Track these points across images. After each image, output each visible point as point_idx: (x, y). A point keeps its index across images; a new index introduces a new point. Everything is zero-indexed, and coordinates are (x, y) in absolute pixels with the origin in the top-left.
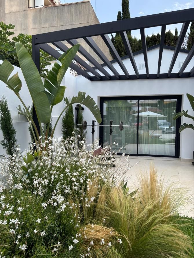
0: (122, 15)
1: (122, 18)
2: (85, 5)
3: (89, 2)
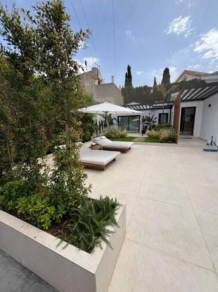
1: (128, 75)
2: (112, 84)
3: (114, 83)
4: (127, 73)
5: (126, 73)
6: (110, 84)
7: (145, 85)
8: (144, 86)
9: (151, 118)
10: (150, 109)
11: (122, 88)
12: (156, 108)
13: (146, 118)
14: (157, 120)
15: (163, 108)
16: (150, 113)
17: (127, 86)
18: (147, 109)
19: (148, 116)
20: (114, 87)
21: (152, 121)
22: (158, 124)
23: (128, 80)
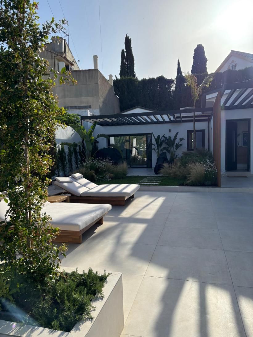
0: (125, 53)
1: (126, 55)
2: (95, 72)
3: (97, 70)
4: (125, 50)
5: (123, 51)
6: (89, 70)
7: (161, 76)
9: (172, 139)
10: (170, 122)
11: (115, 78)
12: (180, 119)
13: (164, 139)
14: (185, 143)
15: (193, 120)
16: (170, 130)
17: (124, 77)
18: (164, 122)
19: (167, 136)
20: (98, 77)
21: (175, 144)
22: (187, 151)
23: (126, 63)
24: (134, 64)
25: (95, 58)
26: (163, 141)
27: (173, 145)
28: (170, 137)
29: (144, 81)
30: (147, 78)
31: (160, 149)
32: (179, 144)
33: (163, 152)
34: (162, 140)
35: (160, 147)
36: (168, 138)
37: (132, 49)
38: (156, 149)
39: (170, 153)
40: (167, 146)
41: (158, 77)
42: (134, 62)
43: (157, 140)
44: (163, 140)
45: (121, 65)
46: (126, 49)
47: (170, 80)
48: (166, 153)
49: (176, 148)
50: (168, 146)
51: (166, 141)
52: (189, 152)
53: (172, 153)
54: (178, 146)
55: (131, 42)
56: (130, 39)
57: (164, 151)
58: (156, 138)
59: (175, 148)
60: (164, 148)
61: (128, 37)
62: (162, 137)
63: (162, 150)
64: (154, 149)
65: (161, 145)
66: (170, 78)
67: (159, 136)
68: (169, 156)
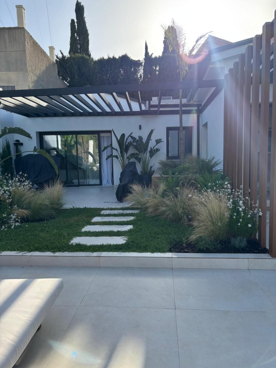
0: (76, 24)
1: (77, 27)
2: (19, 32)
3: (23, 28)
4: (76, 21)
5: (73, 21)
7: (124, 54)
8: (120, 57)
9: (144, 140)
10: (141, 113)
11: (60, 56)
12: (157, 109)
13: (132, 140)
14: (163, 147)
15: (179, 110)
16: (140, 126)
17: (74, 54)
18: (131, 113)
19: (136, 136)
20: (25, 40)
21: (149, 149)
22: (167, 159)
23: (78, 38)
24: (88, 41)
25: (20, 8)
26: (130, 144)
27: (146, 150)
28: (141, 138)
29: (102, 61)
30: (106, 57)
31: (125, 156)
32: (155, 148)
33: (130, 161)
34: (128, 142)
35: (125, 154)
36: (138, 138)
37: (86, 19)
38: (119, 157)
39: (141, 162)
40: (136, 152)
41: (121, 56)
42: (88, 37)
43: (121, 142)
44: (131, 142)
45: (71, 40)
46: (77, 19)
47: (137, 61)
48: (134, 164)
49: (150, 155)
50: (138, 152)
51: (135, 144)
52: (169, 160)
53: (144, 163)
54: (153, 152)
55: (84, 10)
56: (83, 5)
57: (132, 160)
58: (119, 139)
59: (148, 154)
60: (132, 155)
61: (80, 3)
62: (128, 137)
63: (128, 158)
64: (116, 157)
65: (126, 150)
66: (136, 59)
67: (123, 135)
68: (139, 168)
